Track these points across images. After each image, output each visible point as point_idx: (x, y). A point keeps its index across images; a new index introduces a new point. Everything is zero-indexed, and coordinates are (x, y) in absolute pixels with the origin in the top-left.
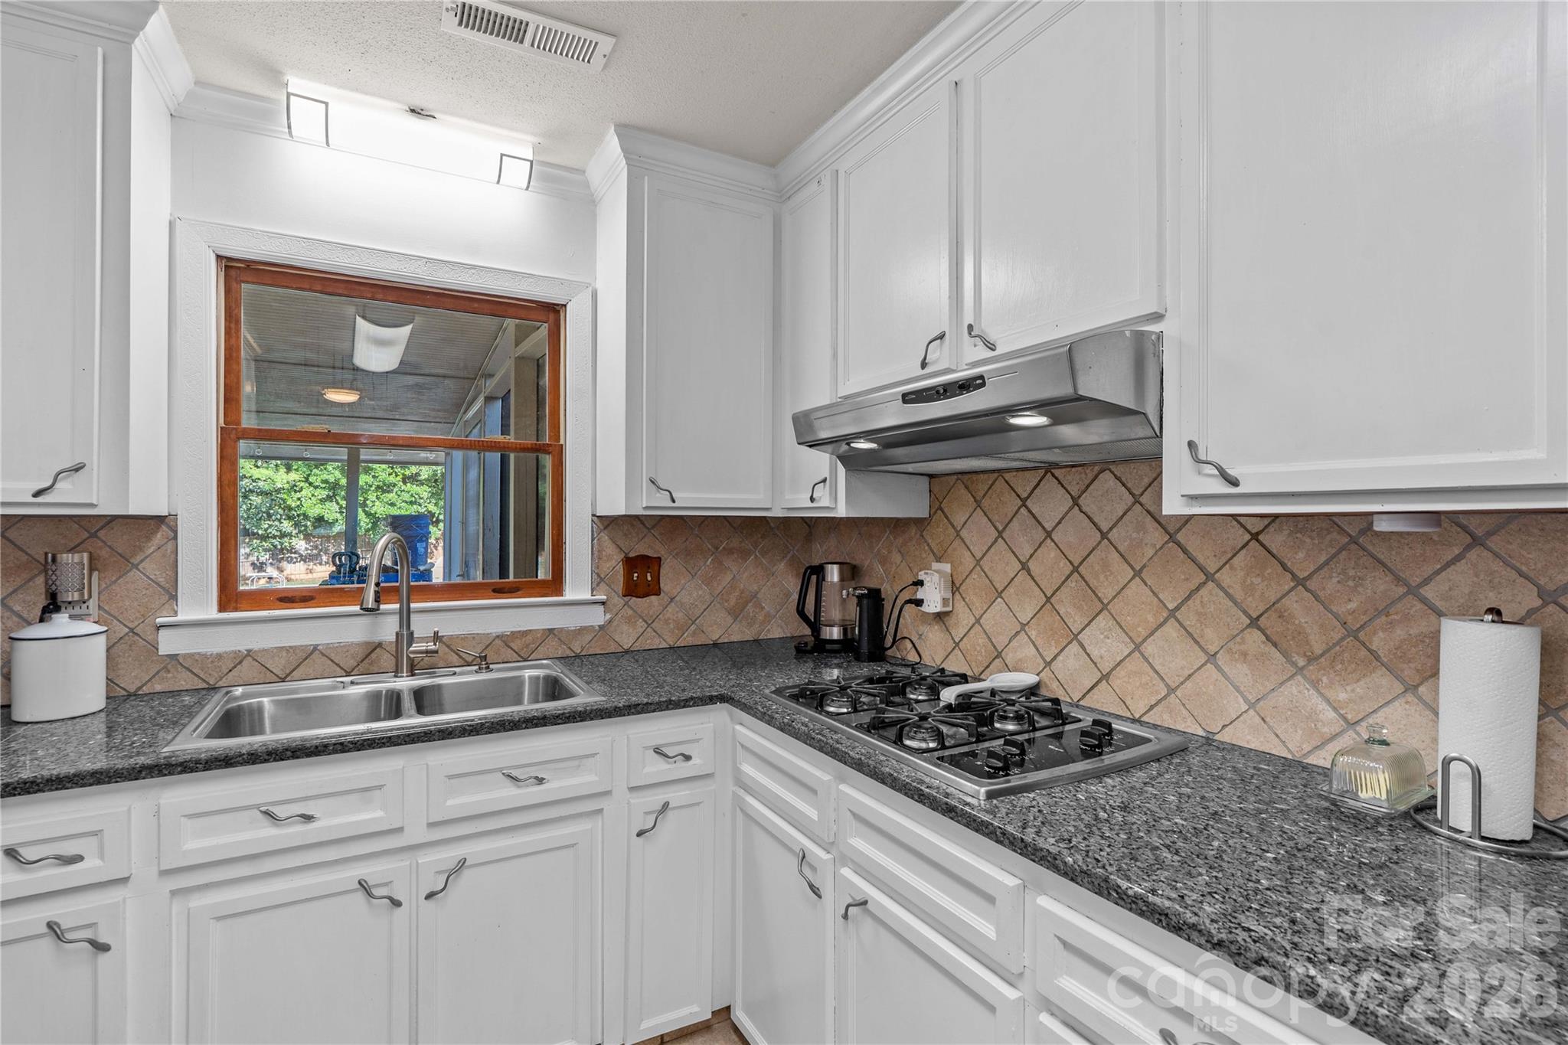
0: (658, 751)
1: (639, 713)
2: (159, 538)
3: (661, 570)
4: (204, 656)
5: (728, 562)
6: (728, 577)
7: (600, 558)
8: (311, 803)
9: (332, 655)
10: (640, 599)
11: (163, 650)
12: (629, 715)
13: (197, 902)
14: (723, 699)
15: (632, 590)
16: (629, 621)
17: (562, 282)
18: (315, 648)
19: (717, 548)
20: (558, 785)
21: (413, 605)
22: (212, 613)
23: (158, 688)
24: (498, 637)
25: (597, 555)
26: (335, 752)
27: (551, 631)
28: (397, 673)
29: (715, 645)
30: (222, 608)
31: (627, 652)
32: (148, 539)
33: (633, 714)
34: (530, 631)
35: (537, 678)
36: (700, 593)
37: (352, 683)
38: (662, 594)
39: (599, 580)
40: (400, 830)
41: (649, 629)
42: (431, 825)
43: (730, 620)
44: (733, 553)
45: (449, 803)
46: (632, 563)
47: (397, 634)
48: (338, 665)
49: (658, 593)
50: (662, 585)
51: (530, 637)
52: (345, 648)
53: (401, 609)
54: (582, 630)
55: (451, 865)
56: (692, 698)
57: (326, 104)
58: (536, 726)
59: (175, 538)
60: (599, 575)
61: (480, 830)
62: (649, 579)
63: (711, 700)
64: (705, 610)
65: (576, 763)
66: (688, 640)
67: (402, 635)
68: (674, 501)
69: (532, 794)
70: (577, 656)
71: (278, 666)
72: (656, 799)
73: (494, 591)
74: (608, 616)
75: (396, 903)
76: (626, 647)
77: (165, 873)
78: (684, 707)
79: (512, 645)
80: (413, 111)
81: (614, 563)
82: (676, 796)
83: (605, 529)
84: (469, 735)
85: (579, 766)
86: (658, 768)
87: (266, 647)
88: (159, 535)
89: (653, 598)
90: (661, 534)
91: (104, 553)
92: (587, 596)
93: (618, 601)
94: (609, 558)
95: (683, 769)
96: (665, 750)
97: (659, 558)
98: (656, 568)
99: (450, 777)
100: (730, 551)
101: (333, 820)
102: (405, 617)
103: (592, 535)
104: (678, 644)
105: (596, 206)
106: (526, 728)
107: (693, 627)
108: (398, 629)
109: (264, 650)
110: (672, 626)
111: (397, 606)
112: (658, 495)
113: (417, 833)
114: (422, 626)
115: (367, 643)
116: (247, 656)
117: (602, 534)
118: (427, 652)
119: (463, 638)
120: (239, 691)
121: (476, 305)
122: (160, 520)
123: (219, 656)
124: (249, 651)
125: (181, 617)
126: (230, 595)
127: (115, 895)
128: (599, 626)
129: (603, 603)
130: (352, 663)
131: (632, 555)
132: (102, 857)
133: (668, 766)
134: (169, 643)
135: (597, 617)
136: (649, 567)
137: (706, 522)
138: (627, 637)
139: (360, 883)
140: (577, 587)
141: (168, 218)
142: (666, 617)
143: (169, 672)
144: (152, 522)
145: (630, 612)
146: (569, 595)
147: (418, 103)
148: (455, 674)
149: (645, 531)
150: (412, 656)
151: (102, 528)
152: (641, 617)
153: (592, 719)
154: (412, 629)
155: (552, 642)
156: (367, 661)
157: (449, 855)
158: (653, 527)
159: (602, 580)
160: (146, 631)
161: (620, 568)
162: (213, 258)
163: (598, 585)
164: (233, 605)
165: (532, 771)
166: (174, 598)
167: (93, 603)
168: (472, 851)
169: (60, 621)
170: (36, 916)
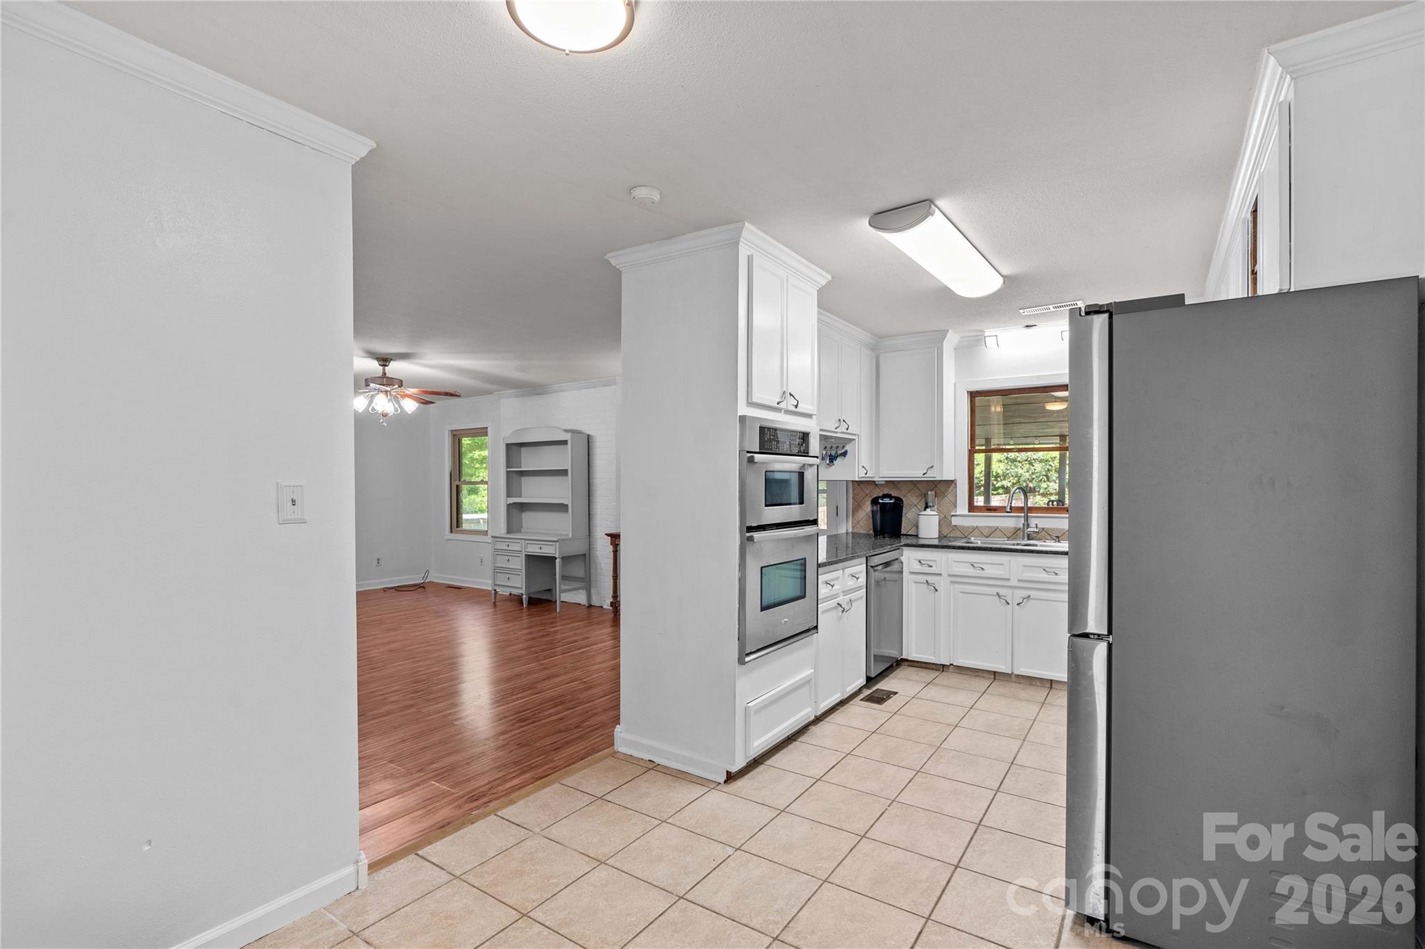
2: (952, 487)
4: (964, 527)
8: (984, 565)
11: (953, 523)
13: (956, 586)
18: (998, 528)
20: (1062, 577)
22: (966, 512)
23: (952, 535)
26: (990, 550)
28: (1023, 539)
30: (969, 512)
32: (949, 487)
40: (1009, 580)
42: (1019, 580)
45: (1025, 574)
47: (1024, 524)
52: (1008, 529)
53: (1025, 515)
55: (1025, 596)
57: (997, 336)
58: (1054, 554)
59: (956, 487)
61: (1036, 587)
69: (1052, 578)
71: (986, 532)
75: (1008, 604)
77: (949, 575)
80: (1027, 326)
84: (1031, 553)
87: (983, 525)
91: (938, 491)
99: (1025, 566)
101: (990, 571)
102: (1027, 518)
106: (1051, 554)
109: (981, 527)
111: (1023, 514)
113: (1014, 582)
114: (1033, 522)
115: (1016, 528)
118: (1034, 532)
119: (1053, 530)
120: (973, 538)
122: (952, 481)
123: (968, 527)
124: (977, 526)
125: (958, 513)
126: (972, 508)
127: (938, 578)
130: (1010, 535)
132: (936, 567)
134: (955, 521)
139: (997, 593)
141: (954, 382)
143: (955, 531)
144: (950, 482)
147: (1028, 322)
150: (1028, 533)
154: (1028, 523)
157: (1025, 593)
160: (948, 517)
162: (967, 393)
164: (972, 510)
165: (1054, 570)
166: (956, 506)
167: (936, 507)
168: (1033, 593)
169: (929, 511)
170: (925, 578)
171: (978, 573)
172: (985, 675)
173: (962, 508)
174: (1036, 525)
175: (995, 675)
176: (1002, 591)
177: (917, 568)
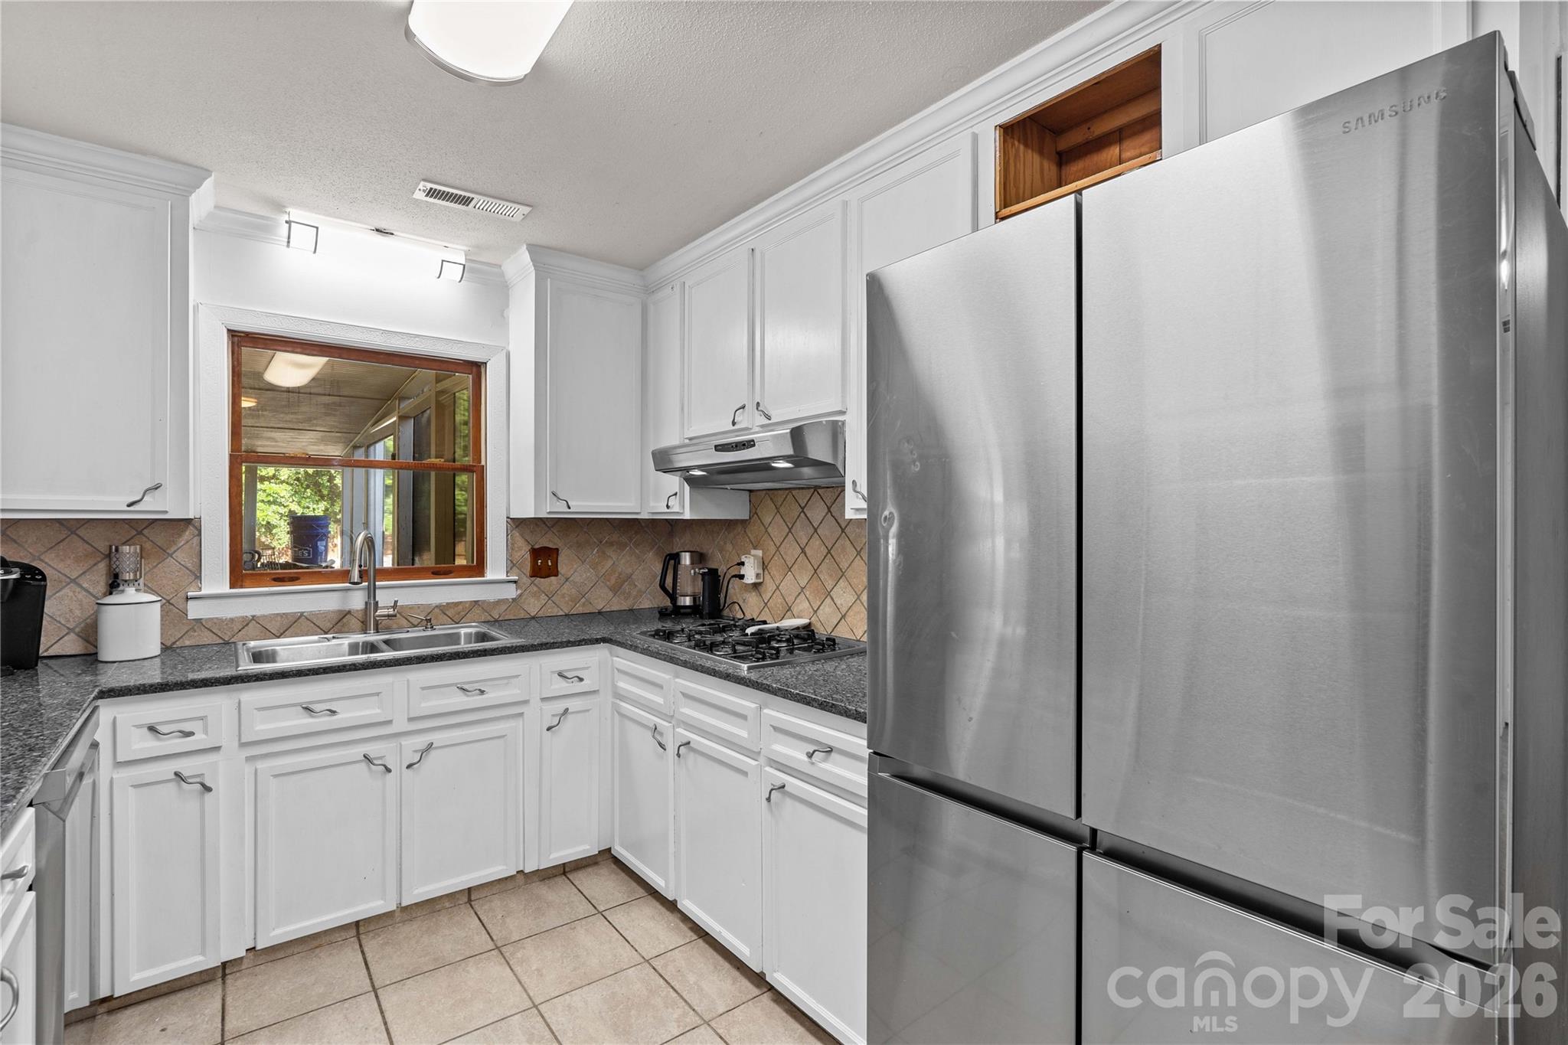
0: (561, 675)
1: (548, 649)
2: (187, 535)
3: (559, 558)
4: (221, 620)
5: (610, 552)
6: (610, 563)
7: (512, 549)
8: (334, 703)
9: (315, 621)
10: (542, 580)
11: (191, 616)
12: (541, 650)
13: (261, 765)
14: (604, 640)
15: (537, 572)
16: (534, 595)
17: (483, 346)
18: (302, 614)
19: (601, 542)
20: (493, 696)
21: (377, 583)
22: (225, 588)
23: (187, 643)
24: (437, 606)
25: (511, 547)
26: (350, 670)
27: (476, 602)
28: (366, 631)
29: (600, 613)
30: (233, 585)
31: (533, 618)
32: (180, 536)
33: (544, 649)
34: (461, 602)
35: (471, 634)
36: (588, 574)
37: (334, 638)
38: (560, 576)
39: (512, 565)
40: (390, 722)
41: (550, 602)
42: (410, 720)
43: (611, 594)
44: (613, 545)
45: (423, 705)
46: (537, 553)
47: (366, 603)
48: (318, 627)
49: (556, 575)
50: (559, 569)
51: (461, 607)
52: (324, 614)
53: (369, 586)
54: (499, 602)
55: (424, 746)
56: (584, 640)
57: (317, 228)
58: (480, 656)
59: (200, 534)
60: (512, 562)
61: (445, 724)
62: (550, 564)
63: (597, 641)
64: (592, 587)
65: (506, 681)
66: (579, 609)
67: (370, 603)
68: (569, 508)
69: (477, 701)
70: (496, 621)
71: (275, 627)
72: (559, 706)
73: (433, 573)
74: (519, 592)
75: (389, 770)
76: (532, 614)
77: (243, 745)
78: (578, 645)
79: (447, 613)
80: (377, 230)
81: (523, 552)
82: (573, 704)
83: (516, 527)
84: (436, 661)
85: (508, 683)
86: (561, 686)
87: (266, 614)
88: (187, 533)
89: (553, 578)
90: (558, 531)
91: (148, 545)
92: (503, 577)
93: (526, 580)
94: (520, 549)
95: (578, 687)
96: (566, 674)
97: (557, 550)
98: (555, 556)
99: (423, 689)
100: (611, 544)
101: (348, 714)
102: (372, 591)
103: (507, 532)
104: (571, 613)
105: (508, 290)
106: (473, 657)
107: (583, 600)
108: (367, 600)
109: (264, 616)
110: (567, 599)
111: (365, 584)
112: (558, 503)
113: (401, 725)
114: (384, 598)
115: (340, 611)
116: (251, 620)
117: (514, 531)
118: (389, 616)
119: (411, 607)
120: (251, 643)
121: (417, 362)
122: (188, 521)
123: (232, 620)
124: (253, 616)
125: (204, 592)
126: (238, 576)
127: (212, 757)
128: (512, 599)
129: (515, 582)
130: (329, 625)
131: (537, 547)
132: (206, 732)
133: (568, 685)
134: (195, 610)
135: (511, 592)
136: (550, 556)
137: (593, 523)
138: (533, 607)
139: (364, 756)
140: (496, 568)
142: (563, 592)
143: (195, 631)
144: (182, 523)
145: (535, 589)
146: (489, 575)
147: (382, 225)
148: (408, 632)
149: (546, 528)
150: (378, 618)
151: (145, 528)
152: (544, 592)
153: (517, 652)
154: (377, 599)
155: (477, 611)
156: (339, 624)
157: (421, 741)
158: (552, 527)
159: (514, 565)
160: (178, 601)
161: (528, 556)
162: (225, 331)
163: (511, 569)
164: (239, 584)
165: (477, 686)
166: (199, 578)
167: (141, 581)
168: (437, 738)
169: (130, 594)
170: (168, 768)
171: (323, 722)
172: (337, 936)
173: (216, 578)
174: (396, 602)
175: (358, 928)
176: (372, 749)
177: (145, 745)
